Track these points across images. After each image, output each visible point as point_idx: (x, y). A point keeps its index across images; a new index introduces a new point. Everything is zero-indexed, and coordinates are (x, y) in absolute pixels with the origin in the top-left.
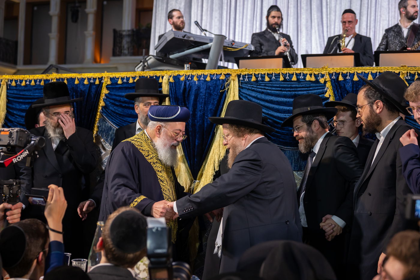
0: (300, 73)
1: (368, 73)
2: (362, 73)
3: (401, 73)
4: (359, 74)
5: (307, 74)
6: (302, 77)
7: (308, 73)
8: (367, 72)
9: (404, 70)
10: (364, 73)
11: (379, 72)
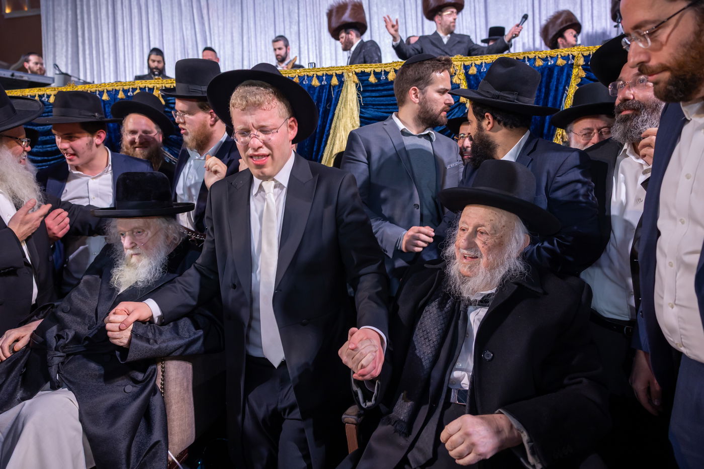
0: (44, 95)
1: (120, 90)
2: (113, 90)
3: (155, 88)
4: (110, 91)
5: (51, 95)
6: (45, 99)
7: (53, 94)
8: (117, 88)
9: (158, 84)
10: (116, 90)
11: (132, 88)
